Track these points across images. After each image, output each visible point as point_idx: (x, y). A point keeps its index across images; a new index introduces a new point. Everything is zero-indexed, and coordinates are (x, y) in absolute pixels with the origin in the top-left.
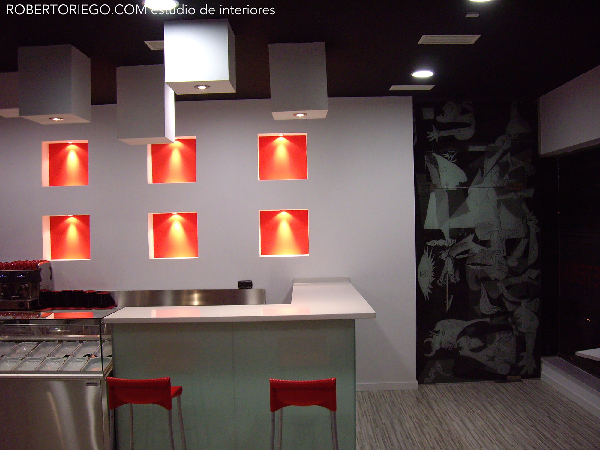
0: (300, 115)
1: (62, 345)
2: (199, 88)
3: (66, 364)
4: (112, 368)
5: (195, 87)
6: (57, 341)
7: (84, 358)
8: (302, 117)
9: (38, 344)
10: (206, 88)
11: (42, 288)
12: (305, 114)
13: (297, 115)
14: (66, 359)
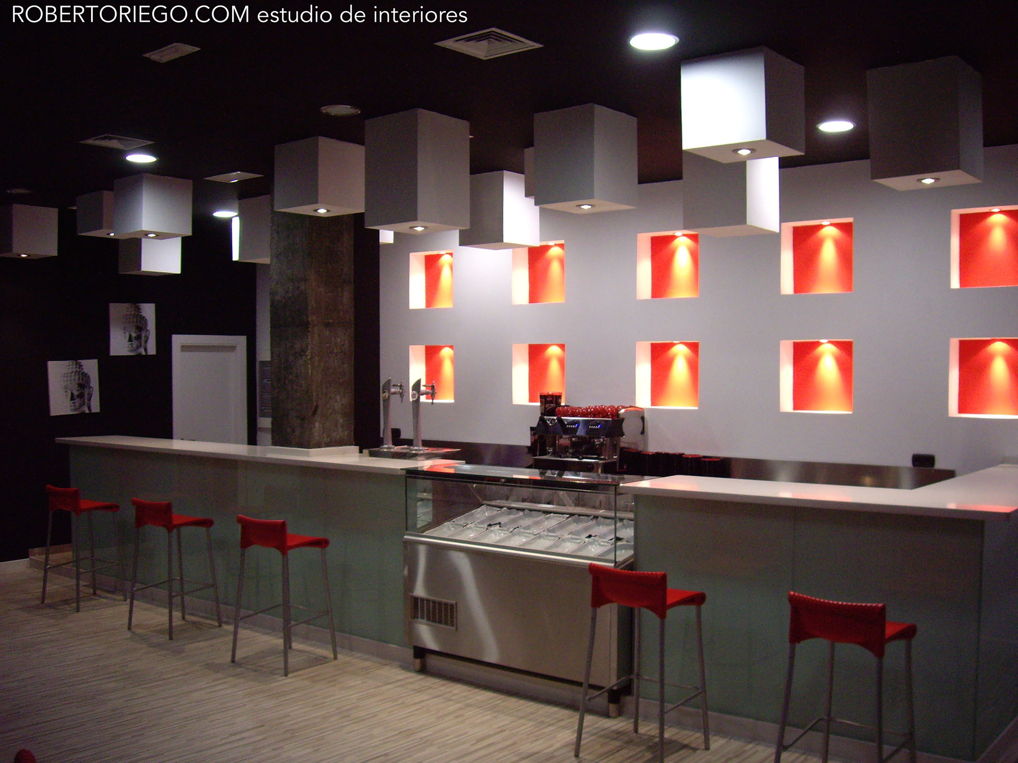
0: (928, 181)
1: (597, 522)
2: (740, 152)
3: (585, 545)
4: (632, 560)
5: (734, 151)
6: (592, 517)
7: (610, 541)
8: (931, 184)
9: (568, 518)
10: (751, 152)
11: (622, 445)
12: (936, 179)
13: (923, 181)
14: (587, 540)
